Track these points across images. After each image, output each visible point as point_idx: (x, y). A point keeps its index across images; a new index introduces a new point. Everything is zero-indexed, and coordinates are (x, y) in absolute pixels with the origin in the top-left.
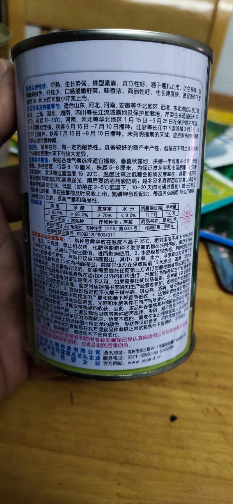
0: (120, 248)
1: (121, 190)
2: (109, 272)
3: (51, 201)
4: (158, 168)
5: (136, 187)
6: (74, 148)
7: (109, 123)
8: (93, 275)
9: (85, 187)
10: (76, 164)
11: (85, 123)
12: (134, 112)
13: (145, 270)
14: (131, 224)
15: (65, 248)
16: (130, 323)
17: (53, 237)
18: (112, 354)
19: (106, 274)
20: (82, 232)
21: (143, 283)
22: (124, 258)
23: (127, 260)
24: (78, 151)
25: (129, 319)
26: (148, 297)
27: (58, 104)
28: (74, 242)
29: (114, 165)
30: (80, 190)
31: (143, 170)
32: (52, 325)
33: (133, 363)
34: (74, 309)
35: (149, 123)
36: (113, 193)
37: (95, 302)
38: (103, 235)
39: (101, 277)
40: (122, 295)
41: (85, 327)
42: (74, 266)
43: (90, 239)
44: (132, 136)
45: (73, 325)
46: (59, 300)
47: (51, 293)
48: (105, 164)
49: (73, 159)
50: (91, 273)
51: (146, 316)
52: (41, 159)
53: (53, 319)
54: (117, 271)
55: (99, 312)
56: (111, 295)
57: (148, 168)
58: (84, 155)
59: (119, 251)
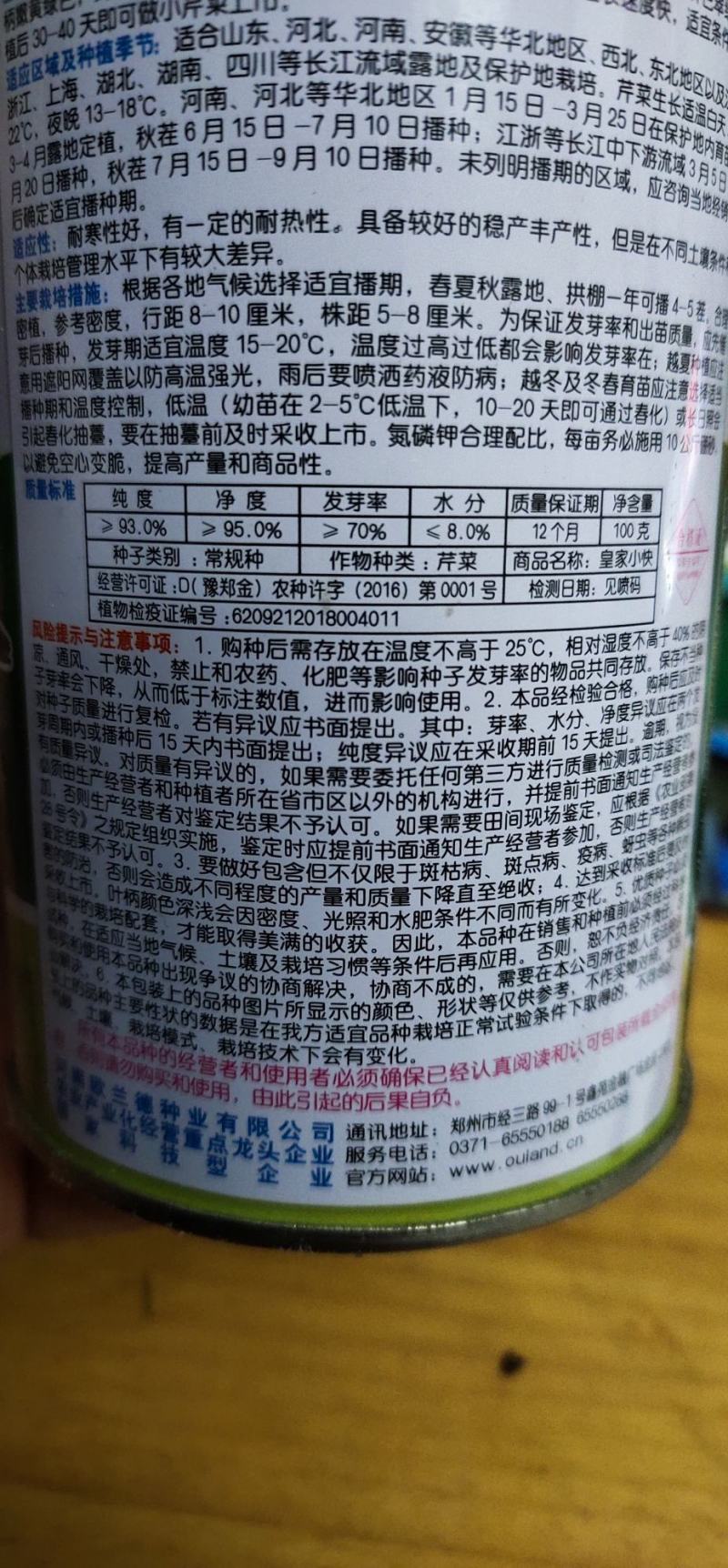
0: (420, 676)
1: (430, 419)
2: (375, 783)
3: (117, 477)
4: (585, 326)
5: (491, 402)
6: (219, 226)
7: (376, 112)
8: (302, 798)
9: (267, 404)
10: (228, 301)
11: (272, 111)
12: (487, 67)
13: (526, 773)
14: (471, 571)
15: (178, 683)
16: (462, 1002)
17: (124, 637)
18: (385, 1138)
19: (361, 790)
20: (252, 607)
21: (519, 831)
22: (437, 719)
23: (453, 730)
24: (238, 239)
25: (455, 986)
26: (536, 889)
27: (149, 35)
28: (217, 655)
29: (398, 304)
30: (245, 421)
31: (525, 329)
32: (121, 1021)
33: (472, 1170)
34: (220, 948)
35: (551, 119)
36: (392, 428)
37: (312, 916)
38: (347, 618)
39: (338, 806)
40: (429, 882)
41: (268, 1023)
42: (220, 760)
43: (290, 638)
44: (479, 171)
45: (212, 1019)
46: (151, 912)
47: (115, 884)
48: (360, 299)
49: (216, 279)
50: (294, 788)
51: (526, 973)
52: (67, 293)
53: (128, 994)
54: (409, 776)
55: (331, 960)
56: (379, 885)
57: (544, 321)
58: (266, 259)
59: (416, 692)
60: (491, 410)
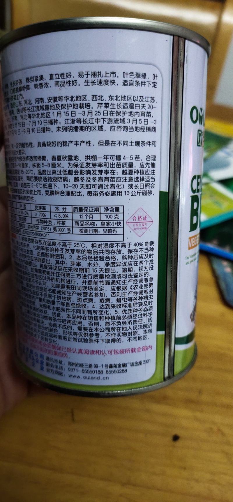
0: (55, 250)
1: (53, 189)
2: (47, 274)
4: (91, 165)
5: (67, 185)
6: (17, 146)
7: (39, 120)
8: (34, 275)
9: (25, 185)
10: (19, 162)
11: (23, 121)
12: (61, 106)
13: (82, 277)
14: (64, 226)
15: (18, 246)
16: (69, 332)
18: (53, 362)
19: (44, 275)
20: (25, 230)
21: (81, 291)
22: (59, 261)
23: (62, 264)
24: (20, 149)
25: (67, 328)
26: (86, 307)
28: (22, 240)
29: (46, 163)
30: (23, 189)
31: (74, 167)
33: (74, 377)
34: (25, 308)
35: (78, 116)
36: (46, 191)
37: (37, 303)
38: (40, 235)
39: (41, 279)
40: (59, 300)
41: (32, 327)
42: (23, 264)
43: (31, 238)
44: (61, 131)
48: (39, 162)
49: (18, 158)
50: (33, 273)
51: (85, 329)
54: (53, 274)
55: (41, 315)
56: (49, 299)
57: (79, 165)
58: (24, 153)
59: (54, 253)
60: (67, 187)
